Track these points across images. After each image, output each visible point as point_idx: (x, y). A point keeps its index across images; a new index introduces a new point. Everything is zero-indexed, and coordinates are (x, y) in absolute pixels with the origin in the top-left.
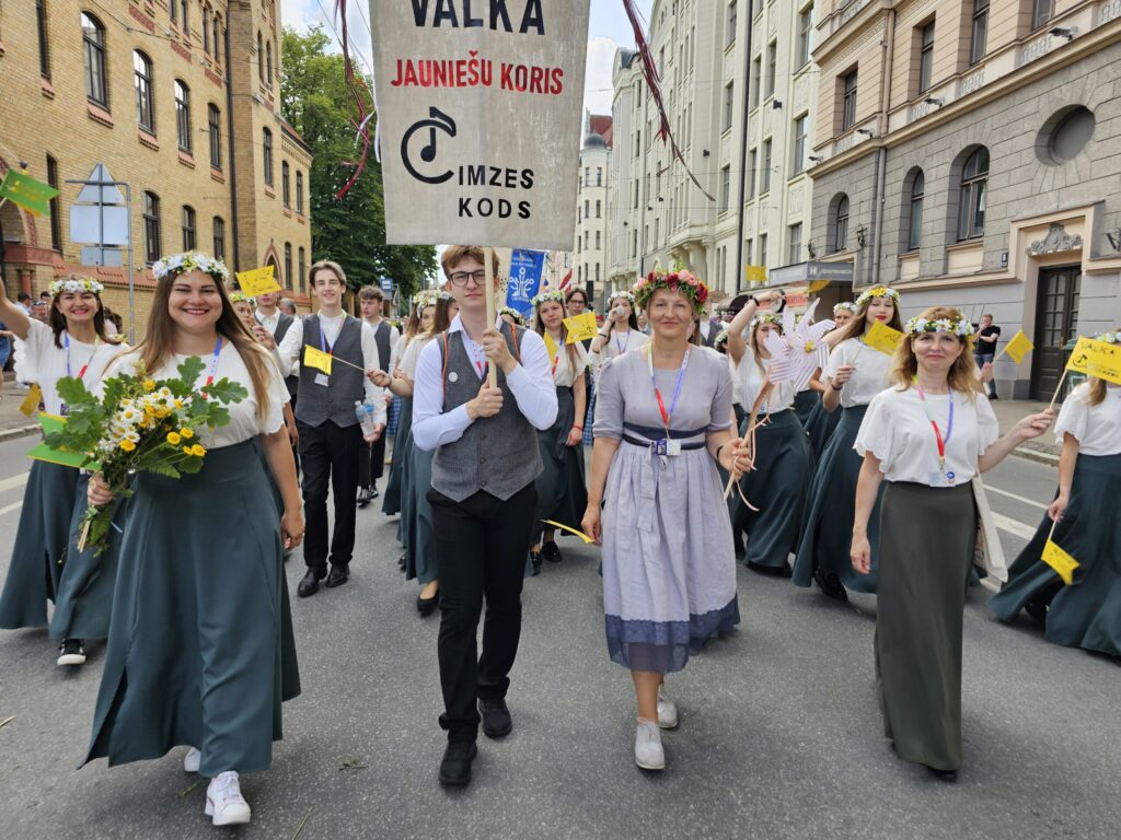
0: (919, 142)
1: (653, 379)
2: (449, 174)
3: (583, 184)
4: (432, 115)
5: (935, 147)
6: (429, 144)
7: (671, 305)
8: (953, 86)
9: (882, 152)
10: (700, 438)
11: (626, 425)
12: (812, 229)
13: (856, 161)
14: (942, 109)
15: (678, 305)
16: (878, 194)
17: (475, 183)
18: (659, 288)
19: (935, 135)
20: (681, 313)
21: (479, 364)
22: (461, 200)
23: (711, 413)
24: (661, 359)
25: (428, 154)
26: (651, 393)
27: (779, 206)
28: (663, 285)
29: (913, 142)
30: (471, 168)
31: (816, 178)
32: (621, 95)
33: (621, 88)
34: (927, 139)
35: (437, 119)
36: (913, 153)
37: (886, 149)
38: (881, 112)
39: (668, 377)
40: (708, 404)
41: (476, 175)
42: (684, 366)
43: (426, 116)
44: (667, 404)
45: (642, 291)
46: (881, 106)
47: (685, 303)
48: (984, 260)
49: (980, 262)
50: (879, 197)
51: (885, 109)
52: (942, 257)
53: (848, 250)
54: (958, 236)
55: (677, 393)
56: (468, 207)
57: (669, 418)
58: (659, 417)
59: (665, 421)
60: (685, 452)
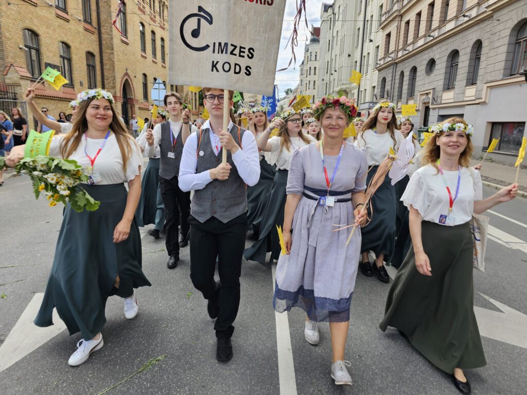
1: (323, 161)
2: (208, 46)
3: (309, 60)
4: (199, 11)
6: (196, 27)
7: (335, 117)
9: (395, 64)
10: (349, 196)
11: (305, 187)
12: (377, 89)
13: (388, 67)
15: (339, 118)
17: (222, 53)
18: (328, 107)
20: (341, 122)
21: (217, 147)
22: (213, 62)
23: (355, 182)
24: (328, 150)
25: (195, 34)
26: (322, 169)
27: (370, 79)
28: (330, 105)
30: (220, 44)
31: (379, 71)
32: (323, 24)
33: (324, 21)
35: (202, 13)
37: (397, 63)
38: (395, 51)
39: (332, 160)
40: (354, 176)
41: (222, 48)
42: (340, 154)
43: (196, 11)
44: (330, 176)
45: (318, 109)
47: (343, 116)
50: (393, 80)
51: (397, 49)
52: (406, 102)
53: (385, 98)
55: (336, 169)
56: (217, 66)
57: (331, 184)
58: (325, 183)
59: (328, 185)
60: (338, 203)
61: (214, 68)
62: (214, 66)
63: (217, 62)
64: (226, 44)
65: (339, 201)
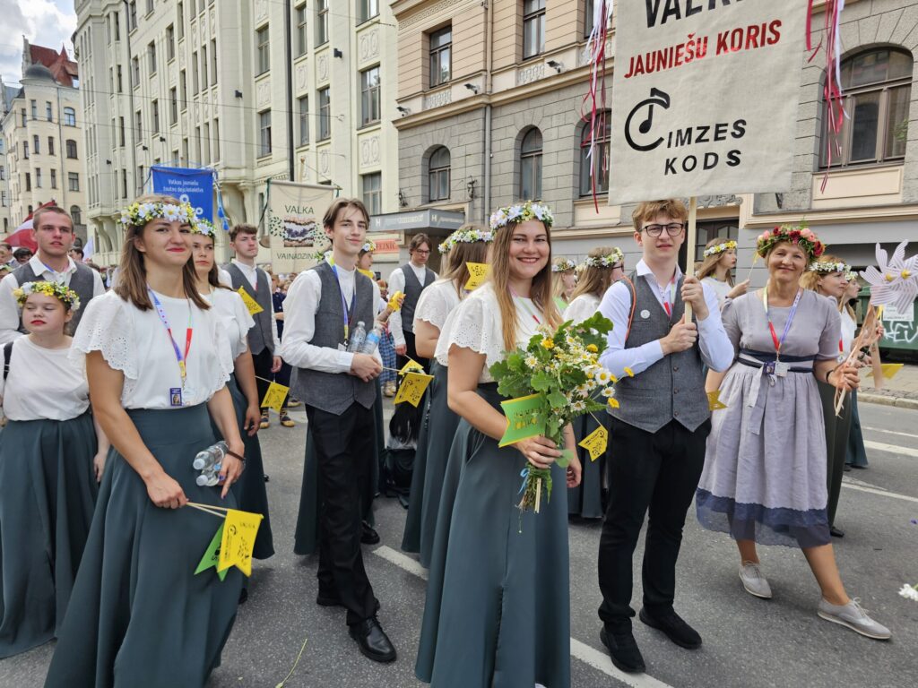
0: (534, 103)
1: (768, 314)
2: (661, 139)
3: (28, 118)
4: (653, 95)
5: (555, 108)
6: (647, 119)
7: (789, 255)
8: (573, 53)
9: (488, 109)
10: (809, 364)
11: (740, 349)
12: (400, 179)
13: (457, 115)
14: (560, 75)
15: (796, 256)
16: (487, 149)
17: (682, 144)
18: (782, 240)
19: (554, 97)
20: (798, 262)
22: (667, 161)
23: (820, 345)
24: (775, 299)
25: (645, 127)
26: (765, 325)
27: (347, 154)
28: (785, 238)
29: (526, 102)
30: (680, 132)
31: (401, 129)
32: (90, 24)
33: (90, 16)
34: (543, 100)
35: (656, 97)
36: (527, 113)
37: (492, 107)
38: (486, 70)
39: (781, 311)
40: (818, 334)
42: (795, 305)
43: (648, 96)
44: (779, 334)
46: (486, 65)
48: (622, 214)
49: (618, 215)
50: (487, 152)
51: (489, 68)
52: (570, 210)
53: (453, 199)
54: (580, 192)
55: (788, 325)
56: (674, 165)
57: (780, 344)
58: (771, 343)
59: (776, 347)
60: (792, 374)
61: (669, 169)
62: (669, 166)
63: (674, 159)
64: (689, 131)
65: (793, 370)
